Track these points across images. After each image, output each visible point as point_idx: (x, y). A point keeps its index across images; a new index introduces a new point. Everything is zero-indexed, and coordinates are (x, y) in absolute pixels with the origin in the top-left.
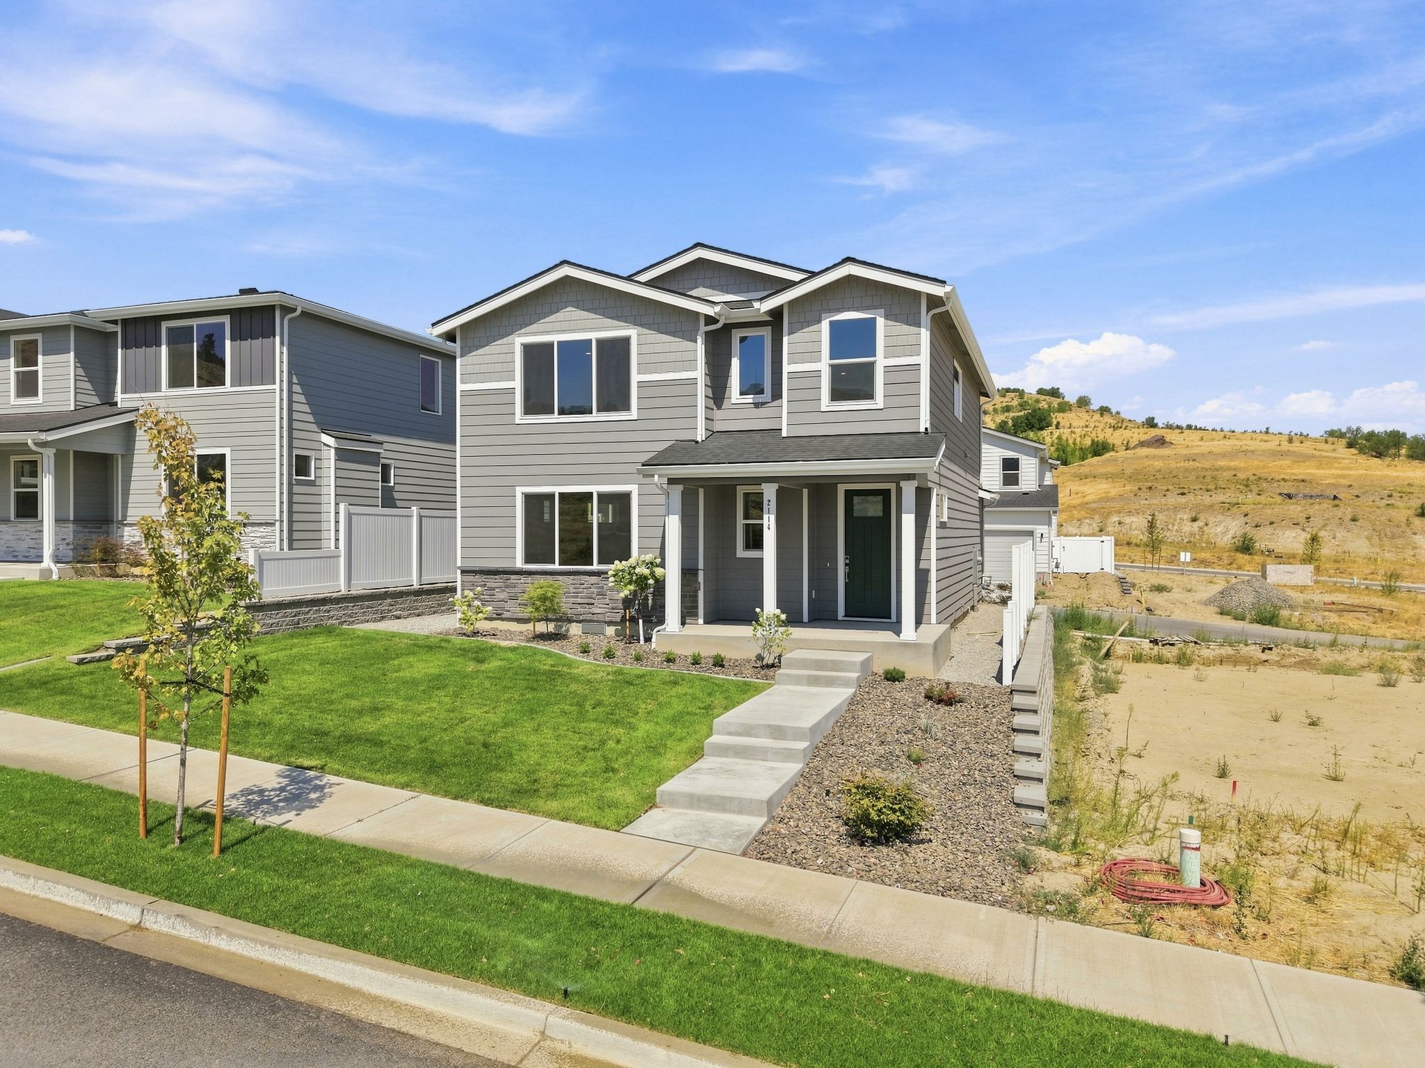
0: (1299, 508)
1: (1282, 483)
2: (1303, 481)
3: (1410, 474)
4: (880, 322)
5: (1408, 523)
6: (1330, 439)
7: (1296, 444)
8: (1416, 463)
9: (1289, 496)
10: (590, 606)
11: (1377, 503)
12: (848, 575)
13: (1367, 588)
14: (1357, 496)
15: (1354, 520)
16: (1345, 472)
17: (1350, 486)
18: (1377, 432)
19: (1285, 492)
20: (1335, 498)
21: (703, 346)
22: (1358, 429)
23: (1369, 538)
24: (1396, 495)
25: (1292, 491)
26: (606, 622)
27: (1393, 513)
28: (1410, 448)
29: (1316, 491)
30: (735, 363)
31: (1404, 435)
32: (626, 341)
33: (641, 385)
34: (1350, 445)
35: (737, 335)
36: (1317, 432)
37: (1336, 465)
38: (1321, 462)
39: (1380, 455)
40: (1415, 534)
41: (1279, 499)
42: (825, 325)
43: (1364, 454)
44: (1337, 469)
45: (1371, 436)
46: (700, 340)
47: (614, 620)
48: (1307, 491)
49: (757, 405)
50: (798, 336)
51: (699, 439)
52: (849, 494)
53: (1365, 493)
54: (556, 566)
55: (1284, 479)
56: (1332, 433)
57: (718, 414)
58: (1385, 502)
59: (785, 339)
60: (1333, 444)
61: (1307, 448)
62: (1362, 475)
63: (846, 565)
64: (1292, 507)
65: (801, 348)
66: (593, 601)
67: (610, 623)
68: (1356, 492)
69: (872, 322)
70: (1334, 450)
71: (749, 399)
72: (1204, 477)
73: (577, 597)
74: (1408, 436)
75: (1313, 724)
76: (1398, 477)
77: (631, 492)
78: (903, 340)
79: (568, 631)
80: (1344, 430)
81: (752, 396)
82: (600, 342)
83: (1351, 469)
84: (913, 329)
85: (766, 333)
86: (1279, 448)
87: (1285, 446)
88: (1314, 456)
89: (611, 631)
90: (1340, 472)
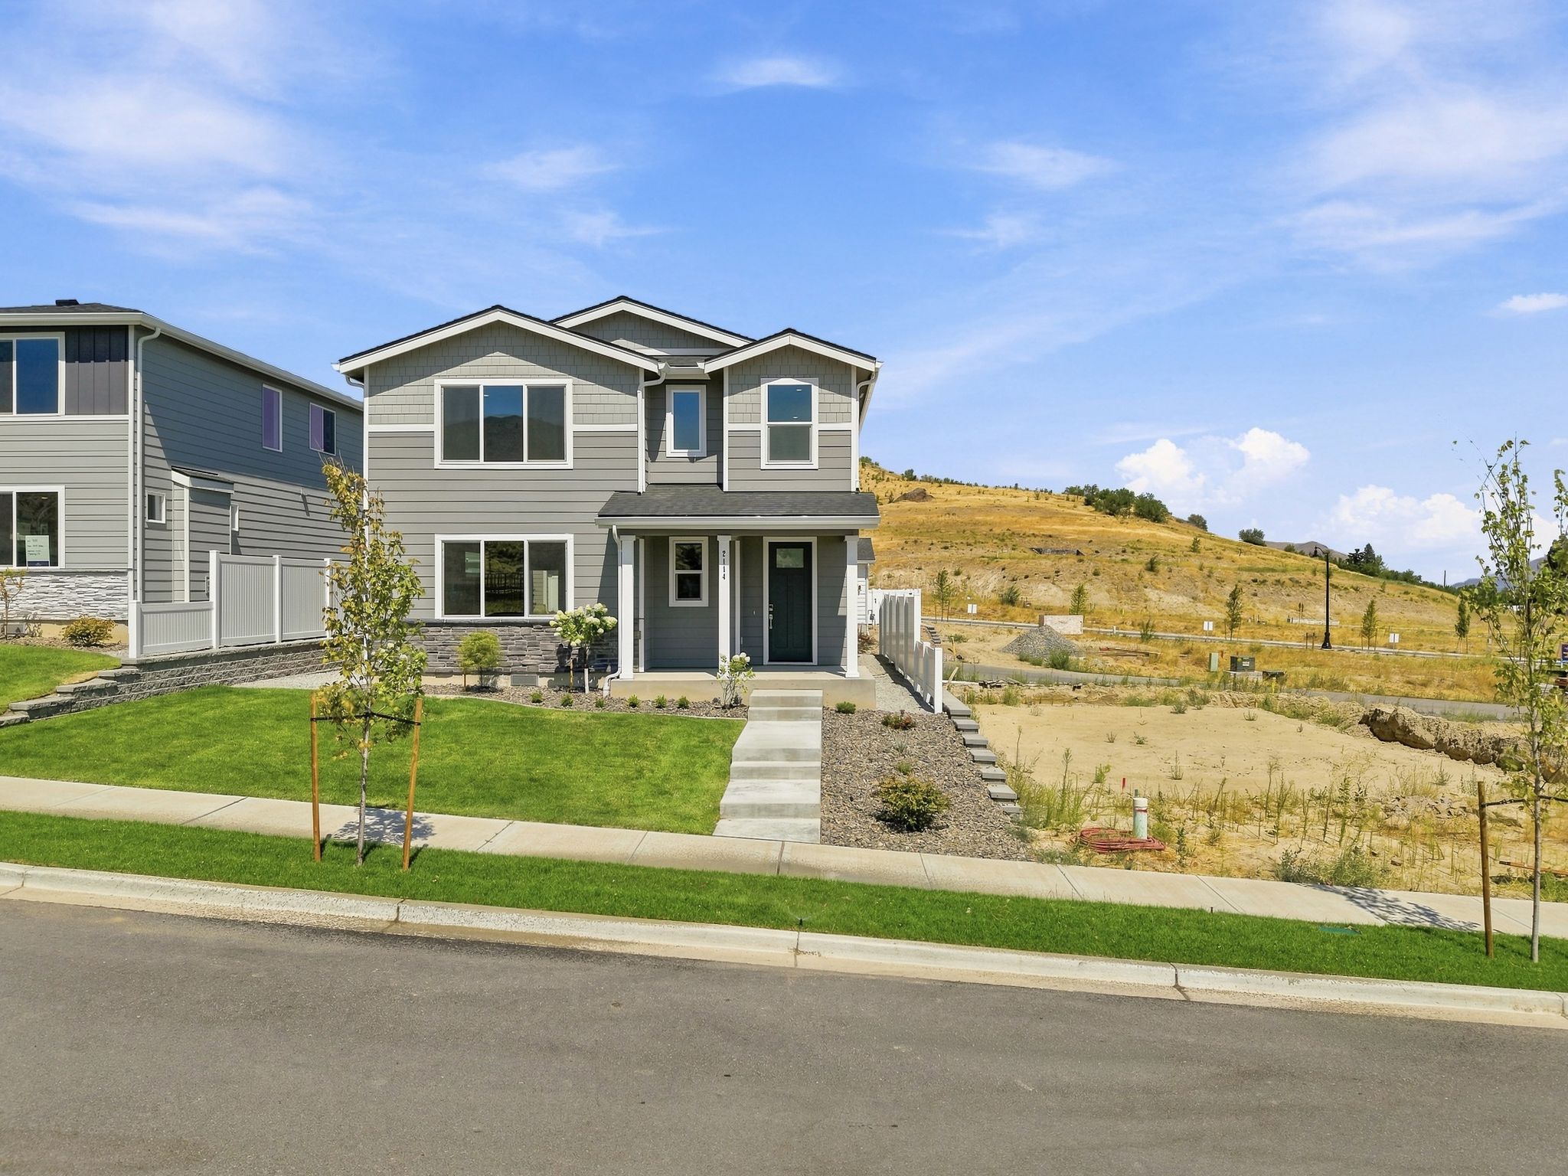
0: (1049, 563)
1: (1033, 538)
2: (1050, 536)
3: (1140, 531)
4: (815, 390)
5: (1141, 577)
6: (1071, 497)
7: (1042, 500)
8: (1143, 521)
9: (1040, 551)
10: (521, 658)
11: (1113, 558)
12: (773, 622)
13: (1124, 636)
14: (1097, 552)
15: (1096, 574)
16: (1085, 528)
17: (1091, 541)
18: (1110, 490)
19: (1036, 547)
20: (1078, 553)
21: (643, 400)
22: (1094, 487)
23: (1108, 591)
24: (1129, 550)
25: (1041, 546)
26: (538, 673)
27: (1128, 567)
28: (1137, 507)
29: (1060, 547)
30: (670, 418)
31: (1132, 494)
32: (560, 390)
33: (577, 435)
34: (1088, 503)
35: (671, 391)
36: (1059, 490)
37: (1078, 521)
38: (1067, 519)
39: (1112, 513)
40: (1146, 587)
41: (1030, 553)
42: (764, 389)
43: (1101, 511)
44: (1079, 525)
45: (1106, 494)
46: (640, 394)
47: (548, 671)
48: (1055, 546)
49: (692, 460)
50: (738, 397)
51: (640, 490)
52: (773, 546)
53: (1103, 549)
54: (482, 617)
55: (1033, 534)
56: (1071, 491)
57: (653, 466)
58: (1120, 557)
59: (726, 399)
60: (1074, 501)
61: (1051, 504)
62: (1099, 531)
63: (770, 612)
64: (1043, 562)
65: (741, 408)
66: (525, 653)
67: (543, 674)
68: (1095, 548)
69: (807, 390)
70: (1075, 507)
71: (684, 453)
72: (964, 531)
73: (506, 648)
74: (1136, 495)
75: (1140, 743)
76: (1129, 534)
77: (566, 541)
78: (835, 408)
79: (495, 683)
80: (1082, 488)
81: (687, 451)
82: (532, 390)
83: (1091, 525)
84: (845, 399)
85: (701, 391)
86: (1027, 504)
87: (1033, 503)
88: (1057, 513)
89: (543, 682)
90: (1081, 528)
